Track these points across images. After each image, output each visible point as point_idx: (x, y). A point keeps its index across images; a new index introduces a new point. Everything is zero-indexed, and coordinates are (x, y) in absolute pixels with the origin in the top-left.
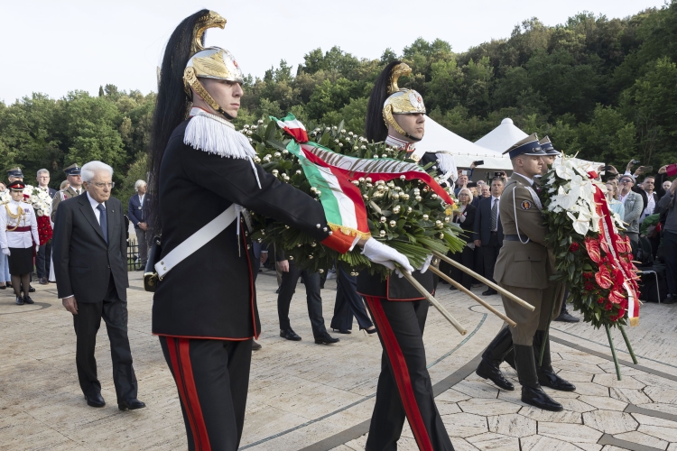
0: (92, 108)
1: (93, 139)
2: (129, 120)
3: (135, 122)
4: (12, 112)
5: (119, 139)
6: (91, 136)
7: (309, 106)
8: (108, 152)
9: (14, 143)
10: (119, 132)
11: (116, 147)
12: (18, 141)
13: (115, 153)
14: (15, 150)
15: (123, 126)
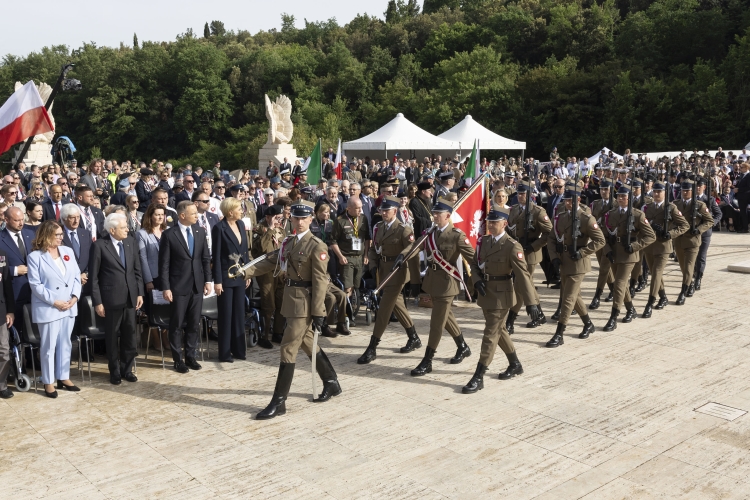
0: (201, 57)
1: (202, 91)
2: (238, 69)
3: (244, 71)
4: (123, 62)
5: (228, 90)
6: (201, 87)
7: (423, 53)
8: (217, 103)
9: (125, 95)
10: (229, 81)
11: (226, 98)
12: (129, 92)
13: (224, 104)
14: (126, 101)
15: (232, 76)
